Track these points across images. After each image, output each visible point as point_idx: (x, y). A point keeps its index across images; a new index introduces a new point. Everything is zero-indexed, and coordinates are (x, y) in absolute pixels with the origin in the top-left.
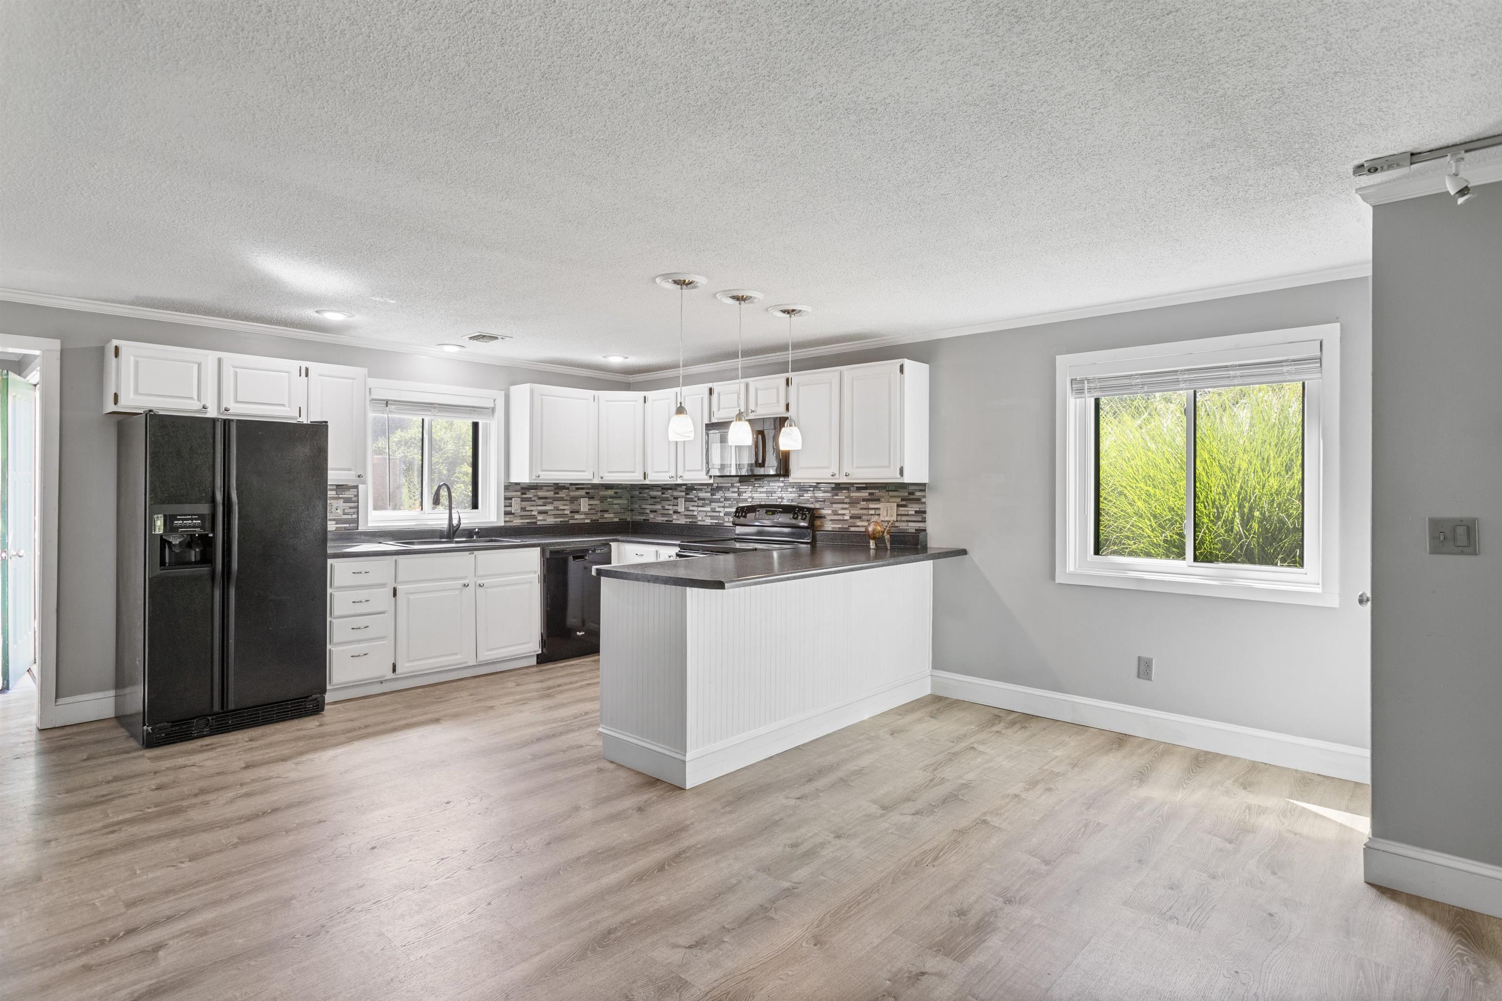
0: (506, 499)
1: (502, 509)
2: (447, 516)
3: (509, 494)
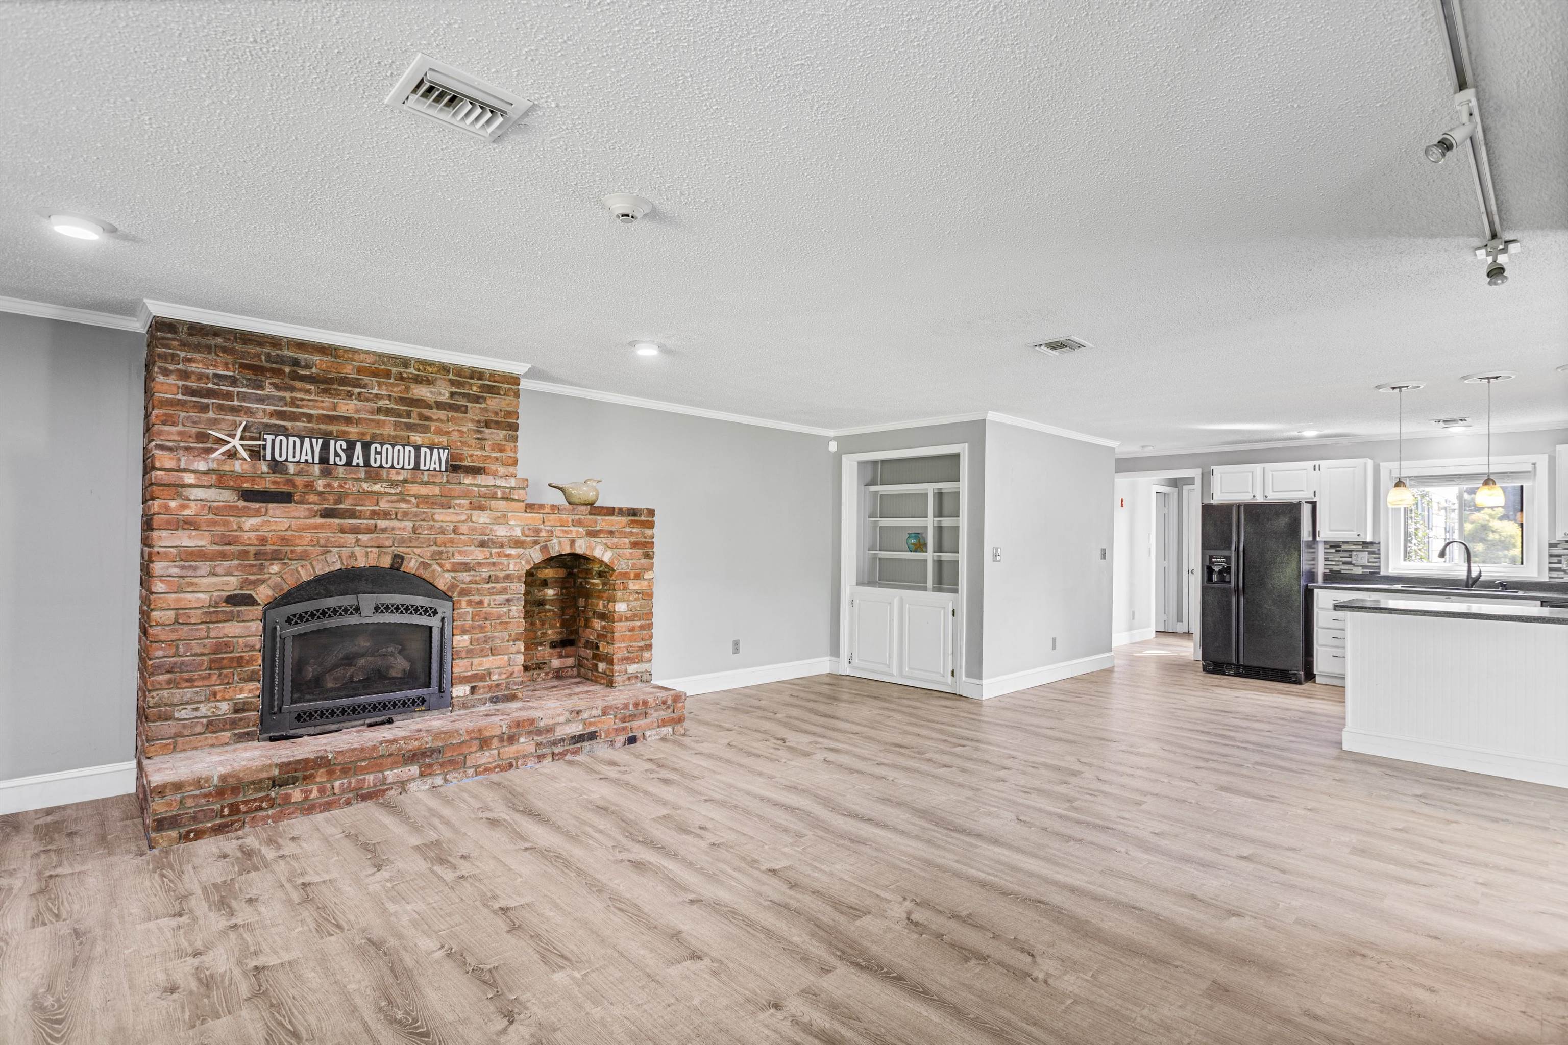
0: (1551, 556)
1: (1546, 566)
2: (1466, 569)
3: (1555, 551)
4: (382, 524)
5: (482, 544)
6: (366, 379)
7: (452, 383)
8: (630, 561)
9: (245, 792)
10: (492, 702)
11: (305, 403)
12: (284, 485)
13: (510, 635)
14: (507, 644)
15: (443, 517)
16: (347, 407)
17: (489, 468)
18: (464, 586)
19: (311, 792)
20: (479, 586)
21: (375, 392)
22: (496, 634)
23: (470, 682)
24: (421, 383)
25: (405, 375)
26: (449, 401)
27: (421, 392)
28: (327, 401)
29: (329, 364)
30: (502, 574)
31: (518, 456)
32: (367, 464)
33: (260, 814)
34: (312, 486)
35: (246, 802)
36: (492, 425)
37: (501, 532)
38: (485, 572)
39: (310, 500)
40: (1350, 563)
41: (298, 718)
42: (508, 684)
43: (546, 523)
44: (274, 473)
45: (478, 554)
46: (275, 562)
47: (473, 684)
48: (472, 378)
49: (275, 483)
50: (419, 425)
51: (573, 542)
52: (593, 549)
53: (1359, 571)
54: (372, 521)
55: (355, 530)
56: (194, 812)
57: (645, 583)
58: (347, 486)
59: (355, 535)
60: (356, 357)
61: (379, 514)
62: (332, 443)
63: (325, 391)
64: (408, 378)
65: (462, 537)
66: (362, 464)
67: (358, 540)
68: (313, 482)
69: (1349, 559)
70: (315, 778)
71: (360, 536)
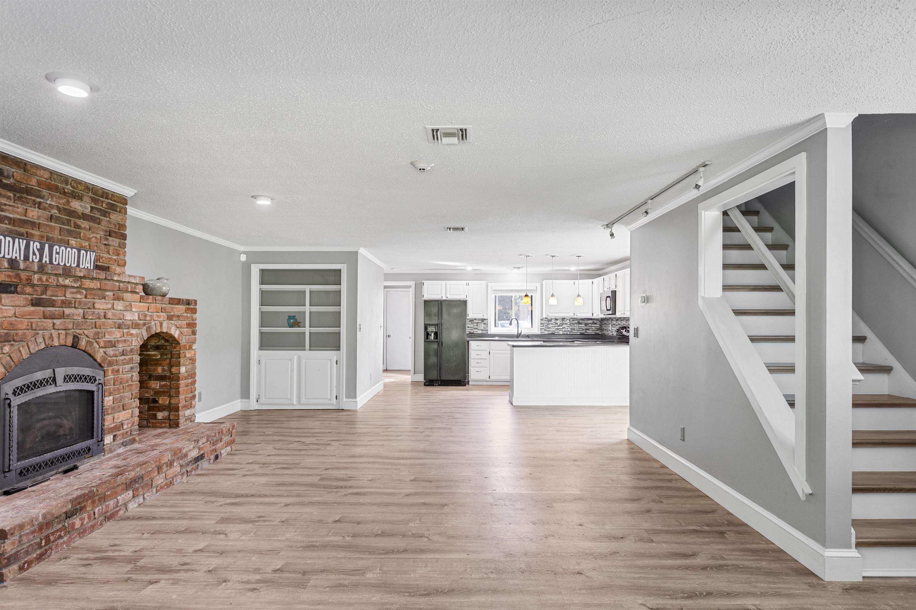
0: (541, 324)
1: (540, 328)
2: (517, 330)
3: (543, 322)
4: (67, 311)
5: (119, 327)
6: (45, 192)
7: (93, 200)
8: (187, 337)
9: (53, 525)
10: (124, 446)
11: (7, 207)
12: (15, 278)
13: (132, 394)
14: (130, 401)
15: (101, 305)
16: (34, 214)
17: (112, 268)
18: (110, 359)
19: (84, 519)
20: (118, 358)
21: (48, 202)
22: (126, 394)
23: (112, 432)
24: (74, 198)
25: (66, 191)
26: (89, 213)
27: (76, 205)
28: (21, 208)
29: (22, 176)
30: (129, 349)
31: (126, 258)
32: (51, 262)
33: (61, 541)
34: (31, 280)
35: (53, 533)
36: (113, 234)
37: (128, 316)
38: (121, 347)
39: (27, 291)
40: (477, 328)
41: (21, 473)
42: (131, 431)
43: (150, 310)
44: (11, 268)
45: (117, 334)
46: (6, 343)
47: (114, 434)
48: (102, 197)
49: (9, 276)
50: (74, 231)
51: (161, 324)
52: (170, 329)
53: (480, 332)
54: (61, 309)
55: (52, 317)
56: (27, 547)
57: (193, 352)
58: (50, 281)
59: (52, 320)
60: (38, 172)
61: (65, 303)
62: (32, 243)
63: (20, 198)
64: (68, 193)
65: (109, 321)
66: (48, 262)
67: (54, 324)
68: (31, 276)
69: (477, 327)
70: (86, 508)
71: (55, 321)
